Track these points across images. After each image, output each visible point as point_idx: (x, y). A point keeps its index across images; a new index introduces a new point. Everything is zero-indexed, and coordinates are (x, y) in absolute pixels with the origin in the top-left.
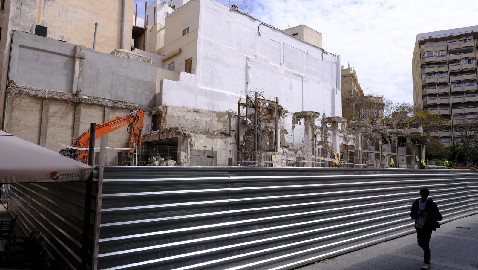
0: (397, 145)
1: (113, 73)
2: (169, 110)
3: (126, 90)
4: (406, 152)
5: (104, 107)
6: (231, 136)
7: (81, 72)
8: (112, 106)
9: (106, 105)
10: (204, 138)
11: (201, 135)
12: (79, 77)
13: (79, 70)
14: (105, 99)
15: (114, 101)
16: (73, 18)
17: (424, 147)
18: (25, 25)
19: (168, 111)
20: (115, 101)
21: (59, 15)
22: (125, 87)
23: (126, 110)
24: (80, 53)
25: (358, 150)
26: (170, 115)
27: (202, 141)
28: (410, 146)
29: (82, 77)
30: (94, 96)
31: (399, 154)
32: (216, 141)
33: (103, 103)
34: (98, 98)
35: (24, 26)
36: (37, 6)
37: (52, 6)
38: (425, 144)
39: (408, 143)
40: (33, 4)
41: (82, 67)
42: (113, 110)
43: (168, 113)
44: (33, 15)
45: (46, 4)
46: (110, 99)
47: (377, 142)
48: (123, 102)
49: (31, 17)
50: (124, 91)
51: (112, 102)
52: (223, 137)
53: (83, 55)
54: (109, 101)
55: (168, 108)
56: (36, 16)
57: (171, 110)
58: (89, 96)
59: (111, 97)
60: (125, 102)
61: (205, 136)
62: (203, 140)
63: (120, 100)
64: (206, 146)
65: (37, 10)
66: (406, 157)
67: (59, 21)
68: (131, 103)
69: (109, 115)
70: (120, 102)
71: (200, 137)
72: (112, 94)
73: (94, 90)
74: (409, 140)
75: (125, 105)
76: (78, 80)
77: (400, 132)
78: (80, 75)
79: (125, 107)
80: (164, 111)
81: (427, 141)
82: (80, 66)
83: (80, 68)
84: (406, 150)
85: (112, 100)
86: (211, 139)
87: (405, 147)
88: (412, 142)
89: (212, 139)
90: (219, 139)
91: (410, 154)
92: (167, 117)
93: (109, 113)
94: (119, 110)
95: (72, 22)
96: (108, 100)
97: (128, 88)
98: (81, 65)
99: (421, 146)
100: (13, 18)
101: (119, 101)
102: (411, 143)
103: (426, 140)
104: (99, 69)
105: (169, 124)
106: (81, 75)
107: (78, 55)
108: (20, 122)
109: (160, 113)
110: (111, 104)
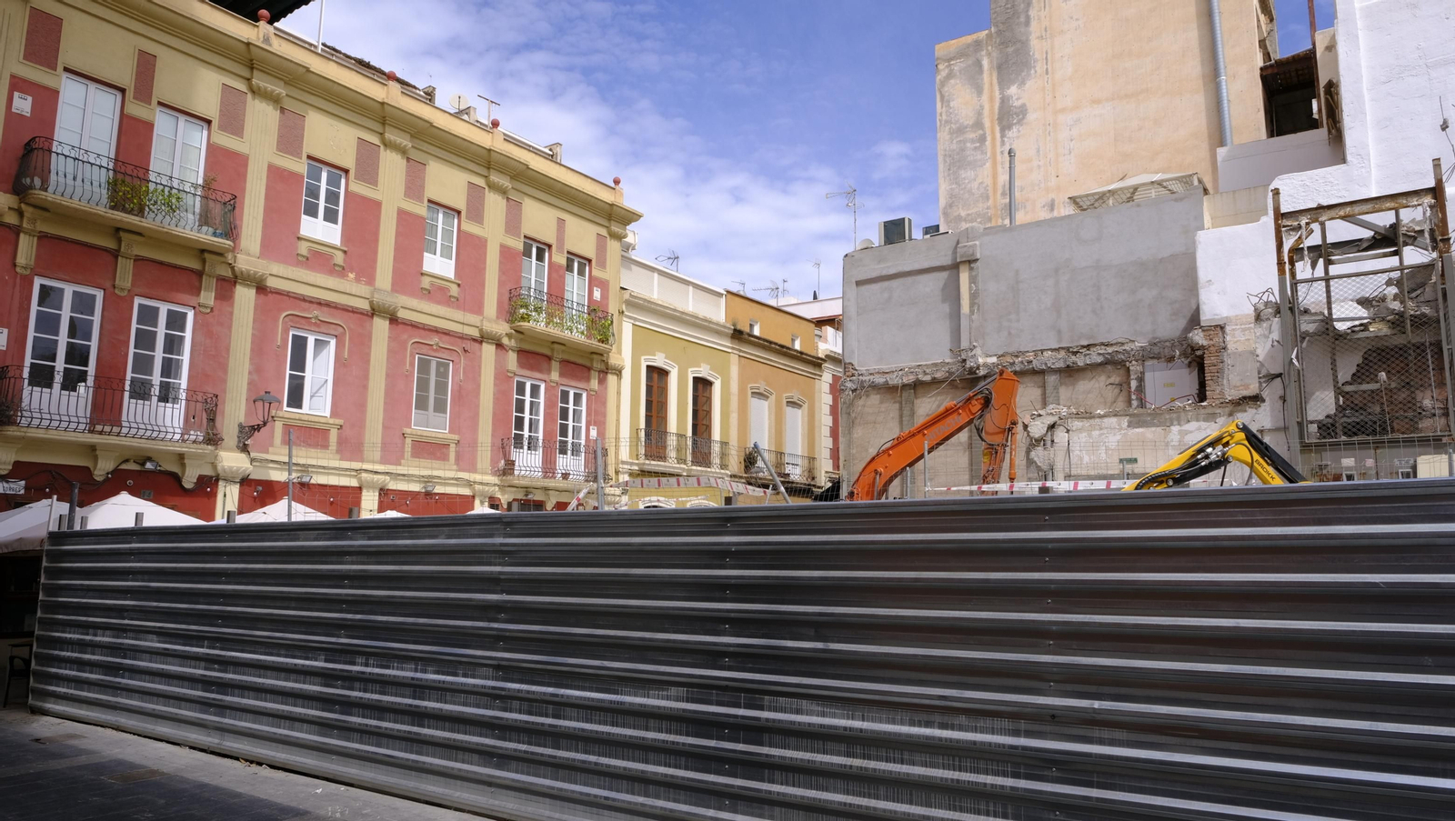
1: (1057, 271)
2: (1233, 336)
3: (1102, 308)
5: (1042, 372)
6: (1263, 401)
7: (974, 296)
8: (1061, 365)
9: (1044, 367)
10: (1121, 429)
11: (1106, 420)
12: (972, 312)
13: (970, 294)
14: (1042, 351)
15: (1067, 349)
16: (1072, 140)
18: (970, 212)
19: (1228, 338)
20: (1071, 350)
21: (1038, 151)
22: (1098, 299)
23: (1109, 367)
24: (965, 249)
26: (1240, 350)
27: (1113, 439)
29: (978, 309)
30: (1010, 350)
32: (1180, 432)
33: (1036, 364)
34: (1023, 353)
35: (968, 215)
36: (989, 154)
37: (1018, 137)
40: (979, 157)
41: (974, 283)
42: (1070, 376)
43: (1231, 347)
44: (982, 183)
45: (1006, 139)
46: (1057, 347)
48: (1095, 345)
49: (978, 188)
50: (1094, 312)
51: (1063, 353)
52: (1218, 411)
53: (971, 252)
54: (1054, 353)
55: (1228, 329)
56: (989, 181)
57: (1244, 330)
58: (1000, 353)
59: (1060, 340)
60: (1103, 344)
61: (1125, 421)
62: (1118, 437)
63: (1085, 343)
64: (1134, 457)
65: (988, 165)
67: (1039, 166)
68: (1123, 344)
69: (1058, 392)
70: (1088, 347)
71: (1101, 429)
72: (1059, 332)
73: (1010, 334)
75: (1100, 354)
76: (971, 320)
78: (972, 305)
79: (1100, 359)
80: (1211, 342)
82: (970, 283)
83: (970, 288)
85: (1063, 348)
86: (1153, 429)
89: (1159, 429)
90: (1198, 420)
92: (1228, 361)
93: (1056, 388)
94: (1089, 374)
95: (1070, 152)
96: (1052, 350)
97: (1106, 298)
98: (973, 280)
100: (945, 208)
101: (1083, 347)
104: (1017, 272)
105: (1238, 384)
106: (975, 303)
107: (961, 256)
108: (867, 450)
109: (1199, 353)
110: (1058, 361)
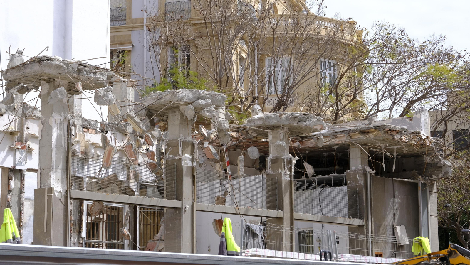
0: (287, 178)
4: (346, 209)
17: (431, 192)
25: (44, 189)
28: (361, 182)
31: (296, 215)
38: (434, 177)
39: (355, 172)
47: (174, 160)
66: (346, 228)
74: (359, 161)
77: (300, 121)
81: (441, 167)
84: (346, 201)
87: (345, 188)
88: (368, 169)
91: (361, 217)
99: (420, 185)
102: (365, 173)
103: (437, 163)
